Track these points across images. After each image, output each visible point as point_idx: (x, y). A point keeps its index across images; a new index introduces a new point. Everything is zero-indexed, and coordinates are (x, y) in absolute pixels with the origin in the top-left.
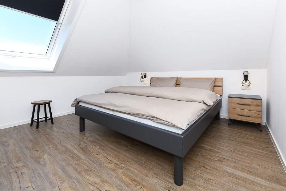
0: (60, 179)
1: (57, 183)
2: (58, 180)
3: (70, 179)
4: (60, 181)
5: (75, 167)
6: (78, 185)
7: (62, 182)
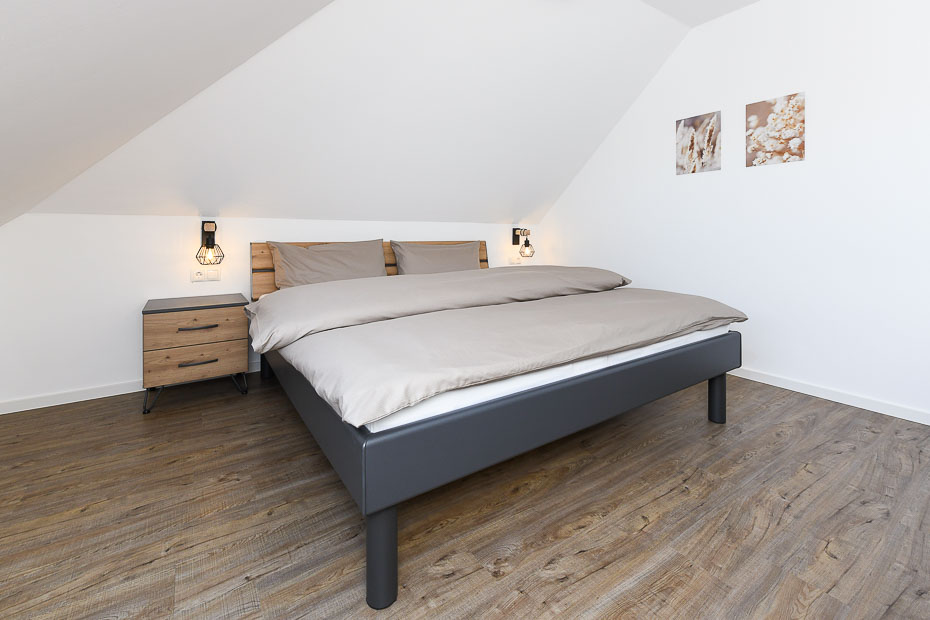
0: (799, 596)
1: (819, 601)
2: (806, 603)
3: (786, 568)
4: (804, 595)
5: (725, 567)
6: (795, 547)
7: (805, 589)
